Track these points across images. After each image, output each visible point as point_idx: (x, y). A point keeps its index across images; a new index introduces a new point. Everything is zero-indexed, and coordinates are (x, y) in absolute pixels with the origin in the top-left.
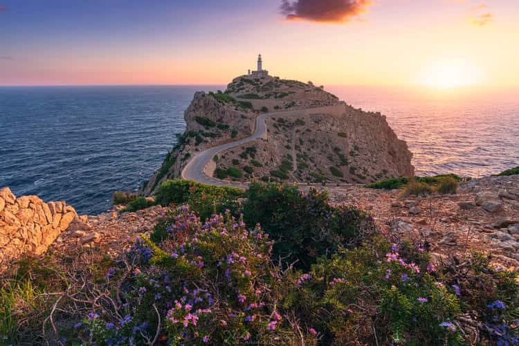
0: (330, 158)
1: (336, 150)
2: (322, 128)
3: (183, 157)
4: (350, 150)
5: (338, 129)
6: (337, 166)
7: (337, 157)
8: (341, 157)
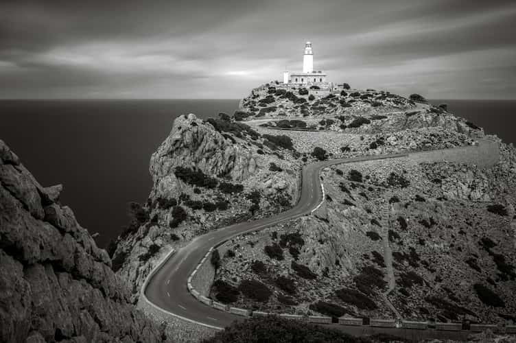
0: (472, 263)
1: (487, 244)
2: (451, 194)
3: (144, 251)
5: (487, 197)
8: (499, 260)
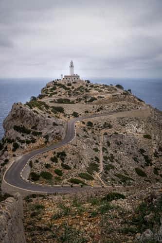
0: (135, 159)
1: (142, 151)
2: (129, 131)
4: (154, 151)
5: (144, 131)
6: (142, 166)
7: (142, 158)
8: (146, 157)
